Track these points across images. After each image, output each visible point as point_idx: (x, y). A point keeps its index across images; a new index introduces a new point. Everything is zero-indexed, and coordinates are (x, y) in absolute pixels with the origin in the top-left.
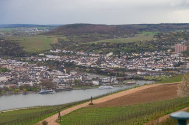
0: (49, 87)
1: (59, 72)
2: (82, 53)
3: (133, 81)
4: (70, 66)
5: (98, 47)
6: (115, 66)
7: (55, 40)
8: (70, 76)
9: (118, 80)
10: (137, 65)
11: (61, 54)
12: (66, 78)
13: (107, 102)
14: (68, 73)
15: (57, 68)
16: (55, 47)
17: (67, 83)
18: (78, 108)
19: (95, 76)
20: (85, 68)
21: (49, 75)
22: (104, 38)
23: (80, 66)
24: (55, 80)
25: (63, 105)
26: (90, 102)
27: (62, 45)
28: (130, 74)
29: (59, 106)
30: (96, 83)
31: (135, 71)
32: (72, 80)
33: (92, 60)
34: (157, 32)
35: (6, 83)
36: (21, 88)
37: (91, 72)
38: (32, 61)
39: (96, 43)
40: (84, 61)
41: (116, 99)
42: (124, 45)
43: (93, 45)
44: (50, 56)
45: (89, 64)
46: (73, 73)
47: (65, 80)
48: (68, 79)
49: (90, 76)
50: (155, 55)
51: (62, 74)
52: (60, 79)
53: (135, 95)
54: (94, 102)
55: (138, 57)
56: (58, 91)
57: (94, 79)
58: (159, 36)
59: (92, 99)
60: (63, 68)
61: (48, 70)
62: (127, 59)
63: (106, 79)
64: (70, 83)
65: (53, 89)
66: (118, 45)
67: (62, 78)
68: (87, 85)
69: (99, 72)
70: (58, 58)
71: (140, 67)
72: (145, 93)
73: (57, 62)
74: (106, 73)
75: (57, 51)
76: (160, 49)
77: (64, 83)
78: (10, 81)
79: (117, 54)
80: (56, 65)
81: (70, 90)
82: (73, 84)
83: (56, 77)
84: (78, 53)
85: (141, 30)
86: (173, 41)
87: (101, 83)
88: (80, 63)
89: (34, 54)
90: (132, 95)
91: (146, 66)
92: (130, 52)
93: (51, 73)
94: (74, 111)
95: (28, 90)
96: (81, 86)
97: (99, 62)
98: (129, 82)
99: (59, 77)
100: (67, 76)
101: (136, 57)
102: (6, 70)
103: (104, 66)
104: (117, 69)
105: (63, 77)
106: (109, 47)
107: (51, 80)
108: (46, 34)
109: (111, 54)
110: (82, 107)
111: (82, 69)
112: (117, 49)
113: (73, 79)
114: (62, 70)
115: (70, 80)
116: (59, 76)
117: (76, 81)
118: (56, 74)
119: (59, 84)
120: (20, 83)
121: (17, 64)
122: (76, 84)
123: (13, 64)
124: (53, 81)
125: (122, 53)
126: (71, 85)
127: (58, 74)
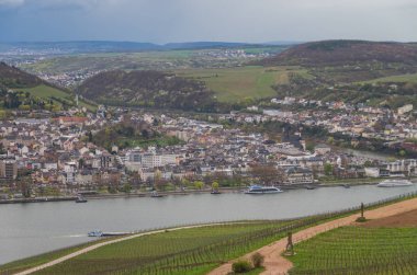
0: (267, 179)
1: (289, 148)
2: (342, 105)
4: (316, 134)
5: (380, 93)
7: (282, 76)
8: (314, 155)
11: (296, 108)
12: (304, 161)
13: (397, 215)
14: (311, 149)
15: (287, 139)
16: (282, 91)
17: (308, 171)
18: (332, 228)
19: (371, 157)
20: (348, 138)
21: (267, 153)
22: (391, 72)
23: (338, 136)
24: (282, 164)
25: (297, 219)
26: (359, 215)
27: (298, 87)
29: (290, 221)
30: (373, 172)
32: (318, 166)
33: (365, 122)
35: (176, 170)
36: (208, 180)
37: (360, 148)
38: (232, 122)
39: (374, 83)
40: (346, 123)
43: (367, 88)
44: (271, 113)
45: (357, 130)
46: (322, 150)
47: (302, 166)
48: (309, 164)
49: (359, 158)
51: (297, 151)
52: (292, 162)
54: (368, 215)
56: (287, 188)
57: (368, 165)
59: (363, 208)
60: (300, 139)
61: (267, 142)
63: (395, 165)
64: (315, 172)
65: (277, 184)
67: (297, 161)
68: (353, 177)
69: (380, 148)
70: (287, 116)
73: (286, 125)
74: (395, 151)
75: (287, 101)
77: (301, 171)
78: (185, 165)
80: (286, 132)
81: (313, 186)
82: (320, 175)
83: (284, 159)
84: (334, 105)
87: (384, 174)
88: (337, 128)
89: (236, 108)
93: (273, 149)
94: (322, 234)
95: (223, 184)
96: (339, 178)
97: (380, 126)
99: (289, 157)
100: (308, 156)
102: (176, 141)
103: (391, 135)
105: (299, 158)
106: (404, 93)
107: (272, 164)
108: (263, 63)
109: (408, 108)
110: (340, 225)
111: (341, 141)
113: (321, 163)
114: (296, 142)
115: (313, 166)
117: (328, 169)
118: (284, 151)
119: (289, 173)
120: (206, 170)
121: (199, 127)
122: (327, 174)
123: (192, 128)
124: (277, 167)
126: (316, 177)
127: (288, 152)
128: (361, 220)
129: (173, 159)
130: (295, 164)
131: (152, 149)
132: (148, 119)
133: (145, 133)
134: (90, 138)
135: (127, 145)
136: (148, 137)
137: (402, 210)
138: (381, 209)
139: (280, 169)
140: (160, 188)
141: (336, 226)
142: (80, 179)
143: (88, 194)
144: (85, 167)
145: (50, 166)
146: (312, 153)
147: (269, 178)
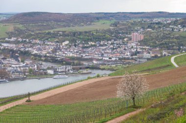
1: (13, 61)
2: (38, 41)
3: (89, 71)
4: (25, 54)
5: (55, 36)
6: (71, 55)
7: (11, 28)
8: (24, 65)
9: (73, 69)
10: (93, 53)
11: (16, 42)
12: (20, 67)
14: (23, 62)
15: (12, 57)
16: (11, 35)
17: (21, 72)
18: (12, 106)
20: (40, 56)
21: (3, 63)
23: (35, 55)
24: (9, 69)
27: (18, 33)
28: (86, 63)
30: (51, 72)
31: (91, 60)
32: (26, 69)
33: (48, 49)
34: (114, 21)
37: (46, 61)
39: (52, 31)
40: (39, 49)
41: (58, 94)
42: (80, 33)
43: (49, 33)
44: (5, 45)
45: (44, 53)
46: (28, 62)
47: (19, 69)
48: (22, 68)
49: (45, 65)
50: (112, 44)
51: (16, 63)
52: (14, 68)
53: (79, 91)
55: (95, 46)
56: (11, 80)
57: (49, 68)
58: (115, 25)
60: (18, 57)
61: (2, 59)
62: (84, 48)
63: (61, 68)
64: (24, 72)
65: (6, 78)
66: (74, 34)
67: (16, 67)
68: (41, 74)
69: (54, 60)
71: (96, 56)
72: (91, 87)
73: (12, 51)
74: (61, 62)
75: (13, 39)
76: (117, 38)
77: (18, 72)
79: (73, 42)
80: (12, 54)
81: (23, 79)
82: (27, 74)
83: (10, 66)
84: (34, 41)
85: (98, 19)
86: (129, 30)
87: (56, 73)
88: (35, 52)
90: (76, 90)
91: (102, 55)
92: (87, 41)
93: (5, 62)
96: (36, 75)
97: (55, 51)
98: (85, 71)
99: (13, 65)
100: (22, 64)
101: (92, 46)
103: (59, 55)
104: (73, 58)
105: (17, 66)
106: (65, 35)
107: (5, 69)
109: (67, 42)
111: (37, 57)
112: (74, 38)
113: (27, 68)
114: (16, 58)
115: (24, 69)
117: (31, 71)
118: (10, 62)
119: (12, 73)
122: (30, 73)
124: (7, 70)
125: (78, 42)
126: (25, 75)
127: (12, 63)
128: (29, 101)
130: (15, 68)
137: (50, 95)
138: (40, 95)
139: (8, 71)
146: (24, 63)
147: (3, 75)
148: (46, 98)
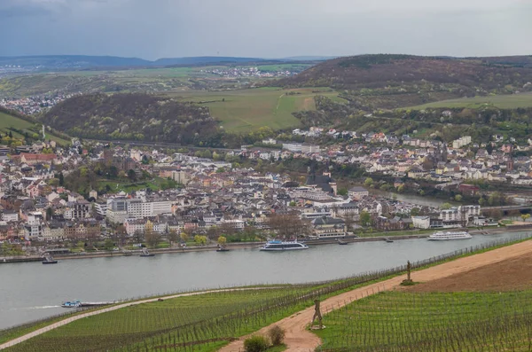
0: (288, 232)
1: (317, 192)
2: (383, 138)
4: (349, 175)
5: (429, 121)
6: (478, 175)
7: (306, 100)
8: (348, 201)
9: (486, 215)
11: (324, 141)
12: (335, 209)
13: (453, 277)
14: (343, 193)
15: (313, 180)
16: (306, 120)
17: (340, 222)
18: (370, 293)
19: (419, 203)
20: (390, 179)
21: (289, 198)
22: (446, 95)
23: (377, 176)
24: (307, 212)
25: (327, 283)
26: (405, 277)
27: (328, 113)
28: (520, 200)
29: (317, 285)
30: (421, 222)
32: (353, 215)
33: (412, 158)
35: (171, 221)
36: (213, 234)
37: (406, 191)
38: (243, 160)
39: (422, 109)
40: (387, 160)
41: (479, 268)
42: (505, 114)
43: (414, 115)
44: (293, 147)
45: (401, 169)
46: (357, 194)
47: (333, 214)
48: (342, 212)
49: (405, 204)
51: (326, 196)
52: (319, 210)
54: (416, 276)
56: (314, 243)
57: (415, 213)
59: (409, 268)
60: (330, 180)
61: (287, 185)
62: (513, 155)
63: (449, 212)
64: (348, 223)
65: (301, 238)
66: (487, 116)
67: (326, 209)
68: (393, 229)
69: (431, 191)
70: (313, 151)
73: (311, 163)
74: (448, 195)
75: (313, 132)
77: (331, 221)
78: (183, 214)
79: (484, 139)
80: (312, 171)
81: (346, 241)
82: (355, 226)
83: (310, 206)
84: (371, 138)
87: (436, 224)
88: (376, 167)
89: (249, 140)
92: (523, 136)
93: (296, 194)
94: (359, 302)
95: (232, 239)
96: (380, 230)
97: (431, 164)
98: (518, 222)
99: (316, 204)
100: (341, 201)
102: (171, 184)
103: (444, 175)
104: (482, 185)
105: (329, 204)
106: (461, 121)
107: (294, 213)
108: (283, 83)
109: (466, 140)
110: (381, 289)
111: (382, 182)
112: (485, 126)
113: (357, 211)
114: (325, 185)
115: (346, 215)
116: (317, 202)
117: (365, 218)
118: (309, 196)
119: (316, 224)
120: (210, 221)
121: (201, 166)
122: (365, 225)
123: (191, 168)
124: (300, 216)
125: (498, 139)
126: (350, 229)
127: (314, 197)
128: (408, 283)
129: (167, 207)
130: (323, 212)
131: (141, 194)
132: (136, 155)
133: (132, 174)
134: (61, 181)
135: (108, 190)
136: (135, 179)
137: (459, 271)
138: (431, 269)
139: (304, 219)
140: (151, 244)
141: (376, 291)
142: (48, 234)
143: (58, 253)
144: (53, 218)
145: (9, 217)
146: (346, 198)
147: (291, 230)
148: (450, 277)
